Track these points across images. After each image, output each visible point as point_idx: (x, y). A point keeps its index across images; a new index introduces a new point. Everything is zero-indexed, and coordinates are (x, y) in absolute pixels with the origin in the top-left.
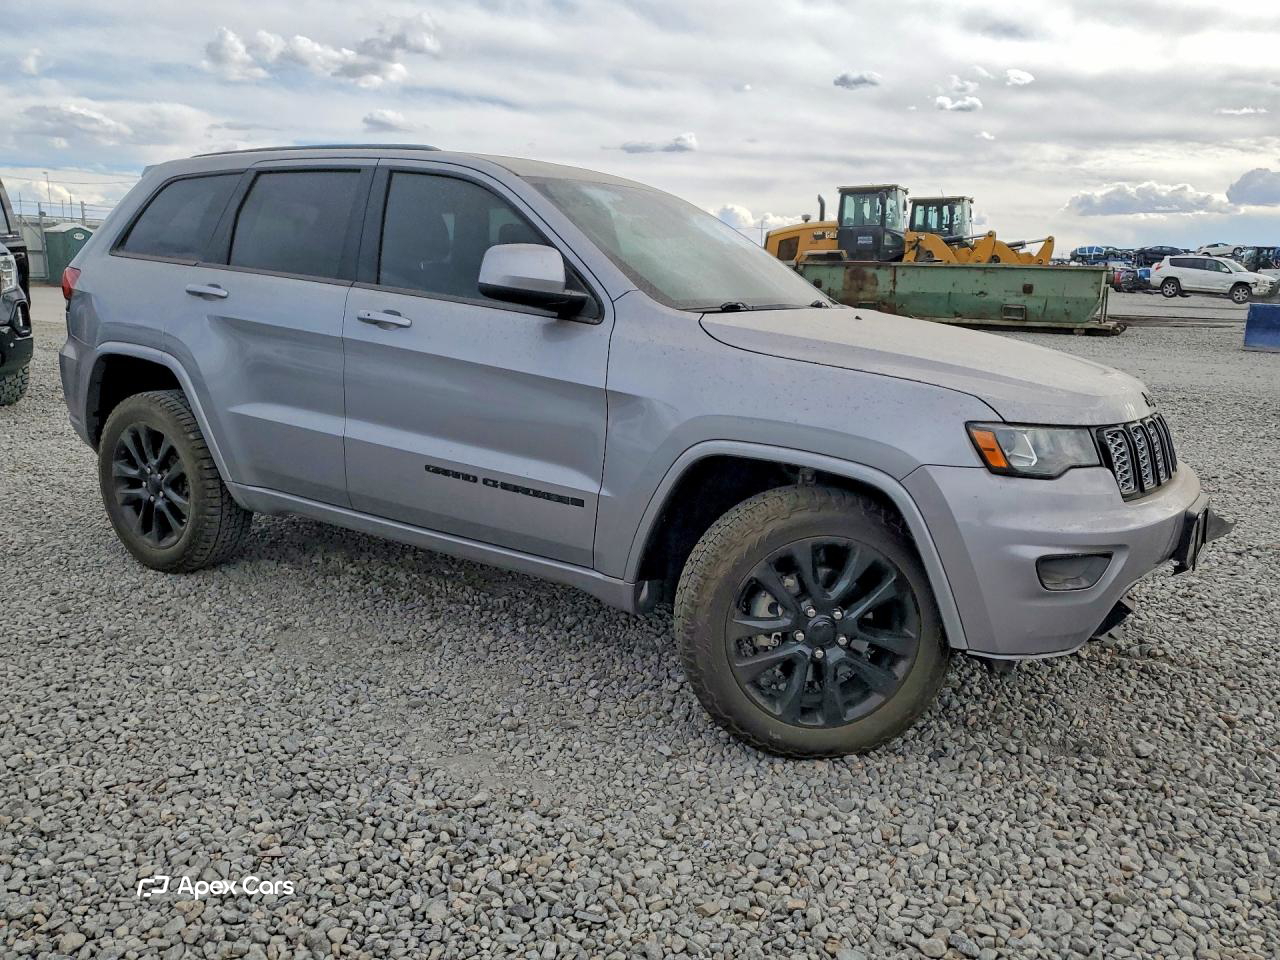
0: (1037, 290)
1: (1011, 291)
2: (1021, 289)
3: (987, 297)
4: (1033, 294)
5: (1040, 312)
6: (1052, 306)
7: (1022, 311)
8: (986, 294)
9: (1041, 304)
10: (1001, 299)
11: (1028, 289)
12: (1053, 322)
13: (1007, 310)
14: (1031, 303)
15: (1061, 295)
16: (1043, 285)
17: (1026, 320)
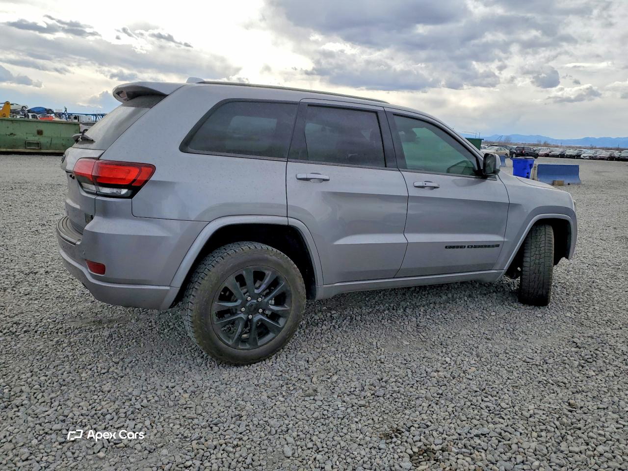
0: (45, 133)
1: (29, 134)
2: (36, 132)
3: (15, 137)
4: (43, 135)
5: (48, 145)
6: (54, 142)
7: (38, 144)
8: (15, 135)
9: (49, 140)
10: (25, 137)
11: (40, 133)
12: (57, 150)
13: (28, 144)
14: (42, 140)
15: (59, 136)
16: (48, 130)
17: (41, 149)
